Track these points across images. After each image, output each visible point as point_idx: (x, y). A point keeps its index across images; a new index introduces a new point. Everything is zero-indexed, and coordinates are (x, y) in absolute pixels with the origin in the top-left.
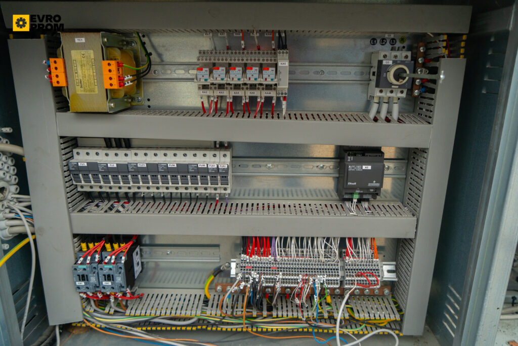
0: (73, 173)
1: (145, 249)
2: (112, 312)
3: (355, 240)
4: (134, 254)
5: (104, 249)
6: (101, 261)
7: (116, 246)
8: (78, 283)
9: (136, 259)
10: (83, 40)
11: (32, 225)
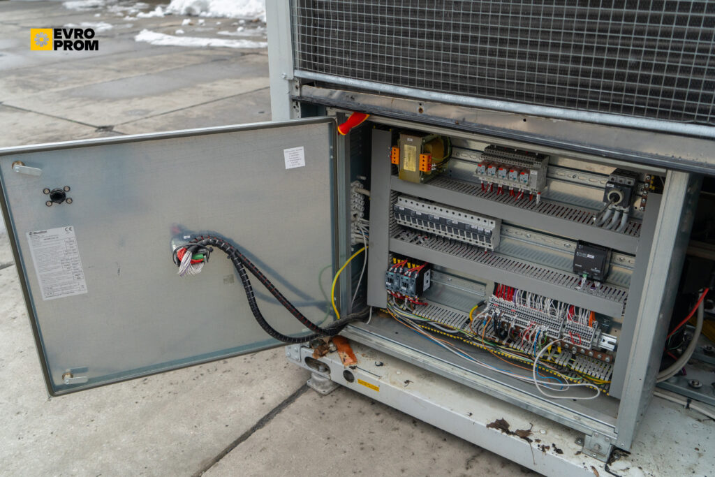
0: (396, 212)
1: (435, 272)
2: (405, 309)
3: (577, 308)
4: (425, 274)
5: (406, 266)
6: (403, 273)
7: (414, 266)
8: (387, 283)
9: (426, 278)
10: (412, 140)
11: (368, 240)
